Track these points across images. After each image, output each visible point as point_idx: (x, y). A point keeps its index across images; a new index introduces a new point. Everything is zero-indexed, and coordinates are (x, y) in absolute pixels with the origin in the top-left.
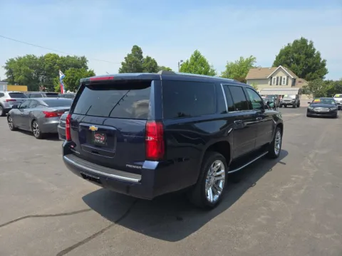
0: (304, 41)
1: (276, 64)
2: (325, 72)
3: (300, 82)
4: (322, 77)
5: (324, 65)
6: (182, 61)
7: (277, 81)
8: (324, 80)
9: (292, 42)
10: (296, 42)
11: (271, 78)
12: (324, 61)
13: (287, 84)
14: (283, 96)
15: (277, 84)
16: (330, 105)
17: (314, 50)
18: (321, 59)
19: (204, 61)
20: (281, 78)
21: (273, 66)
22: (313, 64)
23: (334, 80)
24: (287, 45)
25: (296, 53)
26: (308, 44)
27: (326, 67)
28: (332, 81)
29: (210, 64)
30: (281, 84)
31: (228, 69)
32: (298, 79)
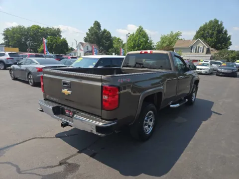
0: (217, 21)
1: (196, 37)
2: (230, 44)
3: (212, 51)
4: (227, 48)
5: (229, 39)
6: (129, 33)
7: (196, 49)
8: (229, 50)
9: (208, 22)
10: (211, 22)
11: (192, 47)
12: (230, 36)
13: (203, 52)
14: (200, 60)
15: (196, 52)
16: (233, 68)
17: (223, 28)
18: (227, 35)
19: (145, 34)
20: (199, 47)
21: (194, 39)
22: (222, 38)
23: (236, 50)
24: (205, 24)
25: (210, 29)
26: (219, 23)
27: (231, 40)
28: (234, 51)
29: (149, 36)
30: (198, 52)
31: (161, 40)
32: (211, 49)
